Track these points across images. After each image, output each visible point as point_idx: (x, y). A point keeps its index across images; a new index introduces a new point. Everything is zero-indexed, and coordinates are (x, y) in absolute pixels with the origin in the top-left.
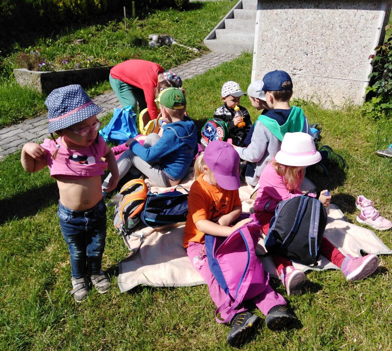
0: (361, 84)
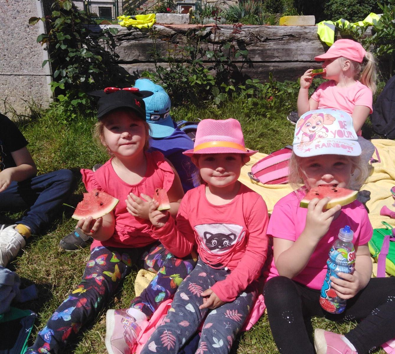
0: (43, 79)
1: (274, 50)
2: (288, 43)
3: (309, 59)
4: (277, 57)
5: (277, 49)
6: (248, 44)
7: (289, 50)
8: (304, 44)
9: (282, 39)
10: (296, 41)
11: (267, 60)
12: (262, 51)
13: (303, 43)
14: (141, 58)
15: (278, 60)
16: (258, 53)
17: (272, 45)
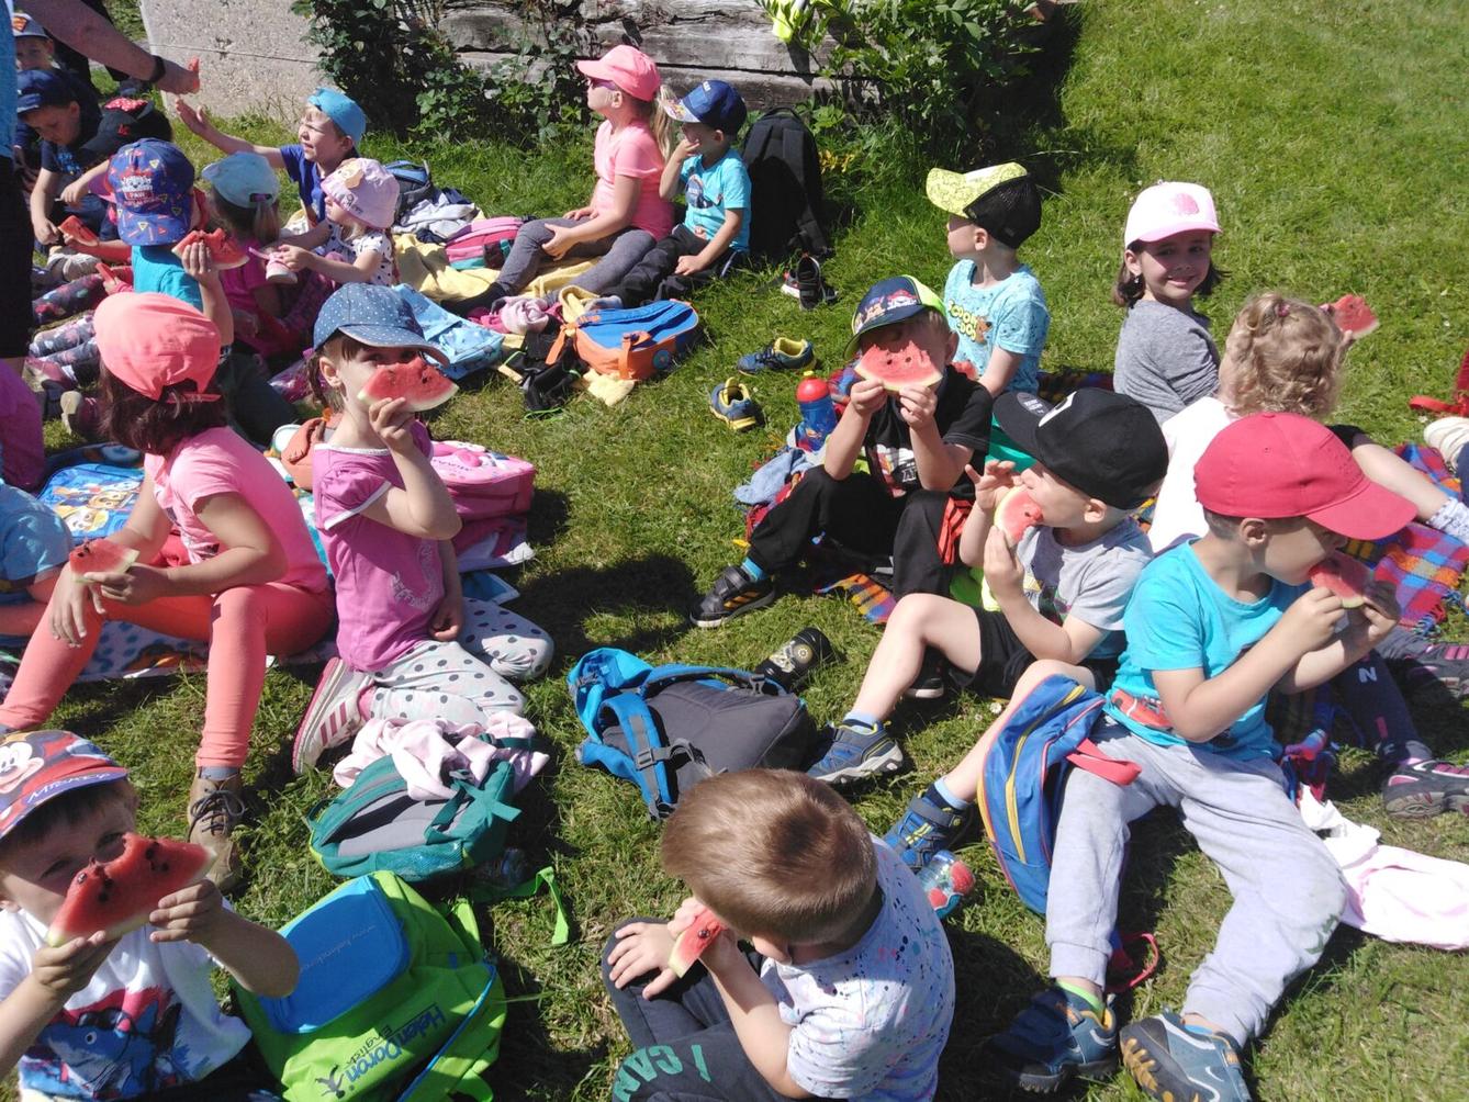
1: (690, 41)
2: (714, 28)
3: (759, 68)
4: (697, 57)
5: (696, 41)
6: (642, 28)
7: (718, 43)
8: (746, 33)
9: (702, 20)
10: (730, 25)
11: (678, 62)
12: (668, 42)
13: (744, 30)
14: (477, 43)
15: (699, 64)
16: (662, 47)
17: (684, 31)
